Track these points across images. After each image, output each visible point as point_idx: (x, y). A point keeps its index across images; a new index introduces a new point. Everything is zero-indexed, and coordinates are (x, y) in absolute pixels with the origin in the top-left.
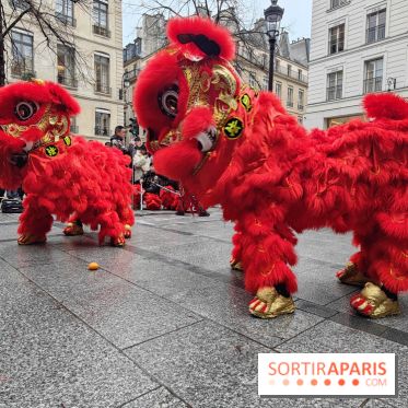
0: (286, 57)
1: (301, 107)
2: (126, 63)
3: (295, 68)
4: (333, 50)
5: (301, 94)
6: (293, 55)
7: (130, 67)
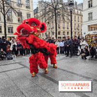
0: (77, 9)
1: (81, 22)
2: (35, 14)
3: (79, 11)
4: (89, 7)
5: (81, 18)
6: (79, 8)
7: (36, 15)
